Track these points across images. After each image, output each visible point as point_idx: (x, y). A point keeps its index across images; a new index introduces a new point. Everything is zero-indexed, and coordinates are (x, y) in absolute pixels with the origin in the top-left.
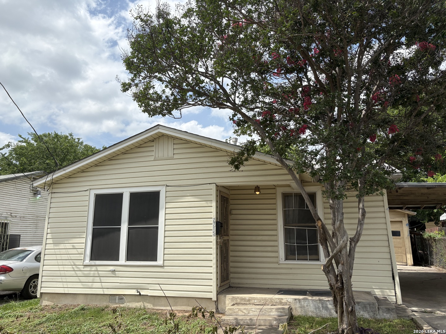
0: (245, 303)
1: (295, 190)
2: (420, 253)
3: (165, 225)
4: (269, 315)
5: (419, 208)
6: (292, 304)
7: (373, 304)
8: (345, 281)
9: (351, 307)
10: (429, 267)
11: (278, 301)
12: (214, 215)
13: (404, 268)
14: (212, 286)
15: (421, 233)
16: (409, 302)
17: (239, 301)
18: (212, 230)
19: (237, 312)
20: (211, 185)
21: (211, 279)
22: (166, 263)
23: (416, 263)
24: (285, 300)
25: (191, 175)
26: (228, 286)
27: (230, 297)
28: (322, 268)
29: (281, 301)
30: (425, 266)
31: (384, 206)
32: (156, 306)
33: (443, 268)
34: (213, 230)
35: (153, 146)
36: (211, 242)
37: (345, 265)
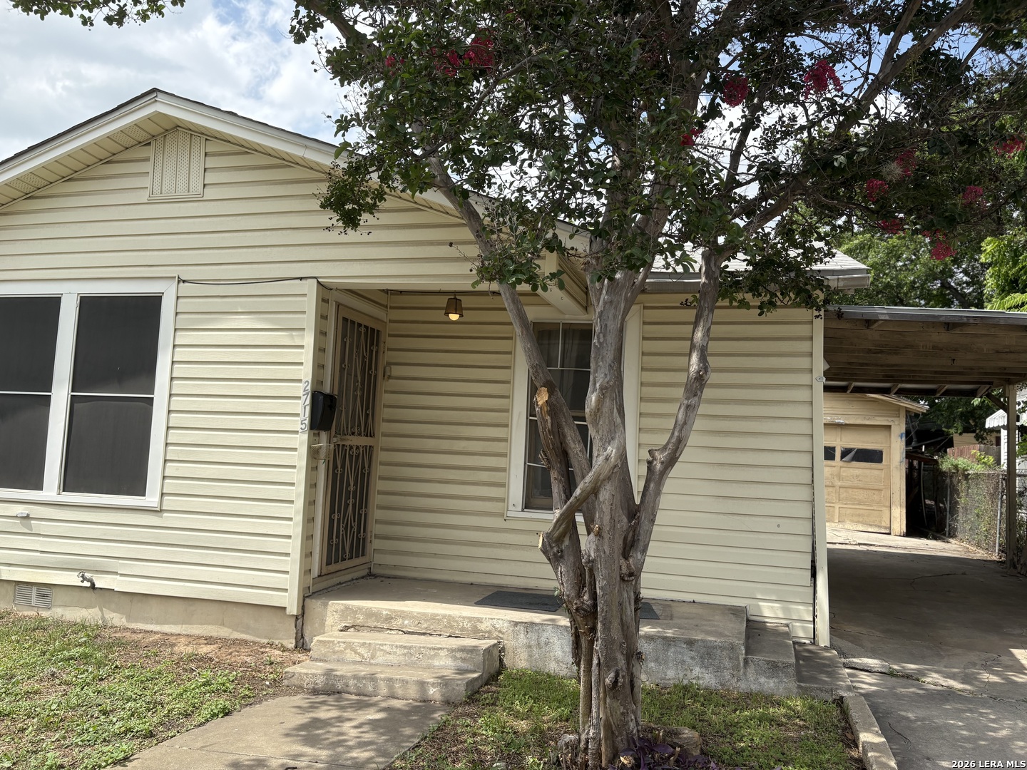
0: (379, 625)
1: (567, 316)
2: (928, 507)
3: (171, 395)
4: (429, 667)
5: (933, 392)
6: (505, 637)
7: (732, 648)
8: (602, 588)
9: (612, 675)
10: (943, 540)
11: (467, 625)
12: (306, 372)
13: (881, 540)
14: (287, 572)
15: (936, 458)
16: (856, 640)
17: (361, 619)
18: (298, 415)
19: (341, 651)
20: (303, 281)
21: (287, 555)
22: (169, 502)
23: (914, 529)
24: (489, 624)
25: (250, 250)
26: (365, 572)
27: (338, 608)
28: (540, 545)
29: (476, 627)
30: (935, 538)
31: (811, 371)
32: (136, 621)
33: (978, 545)
34: (302, 415)
35: (147, 160)
36: (295, 449)
37: (606, 536)
